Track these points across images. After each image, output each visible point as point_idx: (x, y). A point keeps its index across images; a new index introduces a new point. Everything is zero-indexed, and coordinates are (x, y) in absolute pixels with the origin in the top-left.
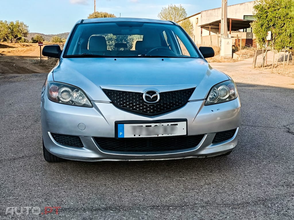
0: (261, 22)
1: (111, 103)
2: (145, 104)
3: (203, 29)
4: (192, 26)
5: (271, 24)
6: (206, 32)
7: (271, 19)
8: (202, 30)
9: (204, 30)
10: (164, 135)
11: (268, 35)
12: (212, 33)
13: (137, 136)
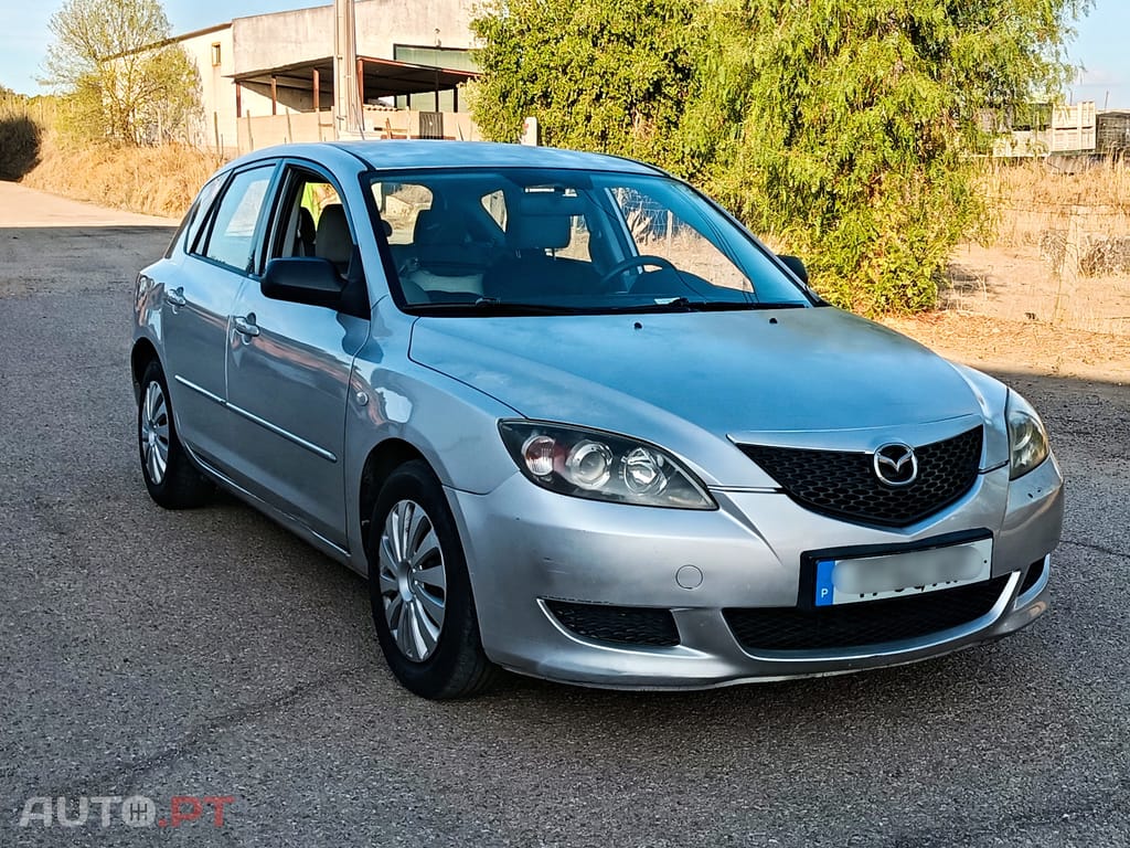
0: (501, 83)
1: (778, 491)
2: (880, 488)
3: (242, 87)
4: (195, 72)
5: (536, 90)
6: (256, 102)
7: (535, 75)
8: (238, 92)
9: (246, 93)
10: (942, 586)
11: (528, 130)
12: (281, 108)
13: (869, 597)
